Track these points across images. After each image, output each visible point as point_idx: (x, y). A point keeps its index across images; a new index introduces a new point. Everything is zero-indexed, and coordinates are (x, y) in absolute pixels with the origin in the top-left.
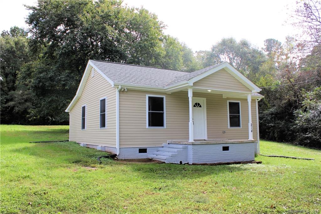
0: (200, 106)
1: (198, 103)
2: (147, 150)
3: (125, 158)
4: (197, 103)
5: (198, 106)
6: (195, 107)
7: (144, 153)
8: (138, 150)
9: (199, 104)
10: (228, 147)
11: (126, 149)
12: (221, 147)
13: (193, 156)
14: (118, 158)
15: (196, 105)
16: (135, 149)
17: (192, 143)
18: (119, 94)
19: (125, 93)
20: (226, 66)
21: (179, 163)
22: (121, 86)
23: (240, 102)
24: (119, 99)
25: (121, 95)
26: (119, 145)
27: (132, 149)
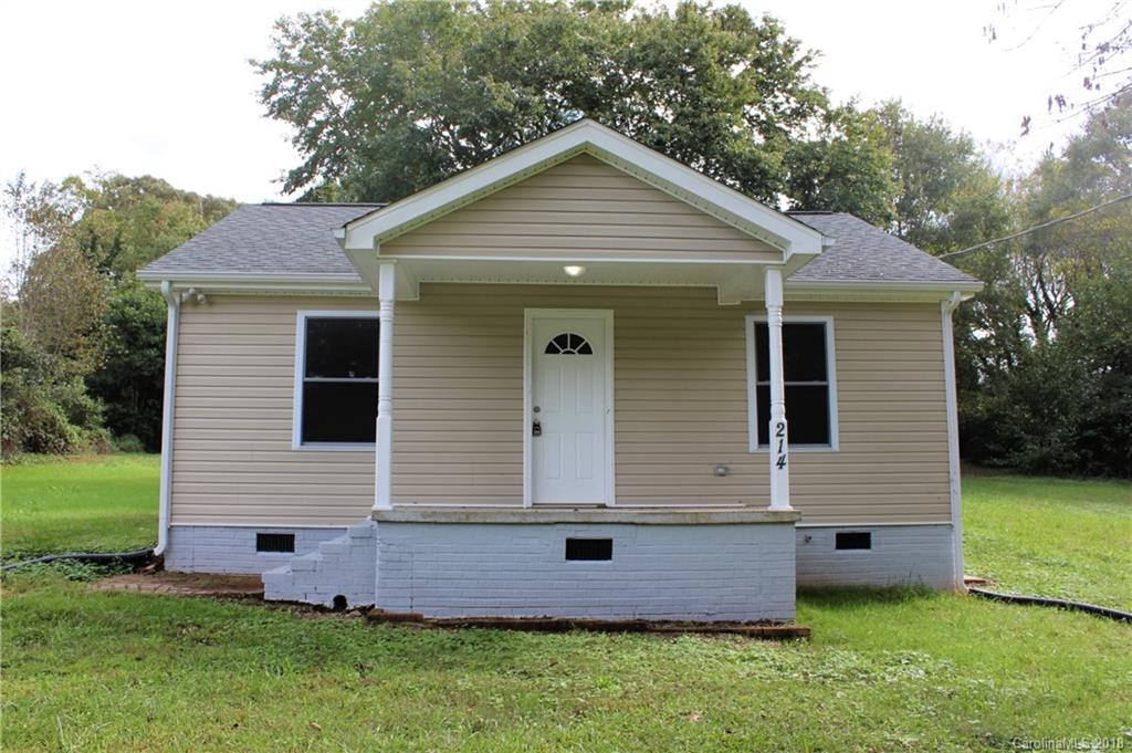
0: (587, 350)
1: (572, 336)
2: (296, 542)
3: (197, 570)
4: (565, 336)
5: (573, 347)
6: (557, 352)
7: (282, 551)
8: (255, 536)
9: (576, 340)
10: (609, 542)
11: (198, 532)
12: (556, 541)
13: (378, 573)
14: (167, 565)
15: (561, 344)
16: (240, 534)
17: (375, 513)
18: (179, 314)
19: (205, 309)
20: (584, 141)
21: (329, 604)
22: (171, 282)
23: (830, 322)
24: (178, 334)
25: (184, 319)
26: (171, 515)
27: (227, 533)
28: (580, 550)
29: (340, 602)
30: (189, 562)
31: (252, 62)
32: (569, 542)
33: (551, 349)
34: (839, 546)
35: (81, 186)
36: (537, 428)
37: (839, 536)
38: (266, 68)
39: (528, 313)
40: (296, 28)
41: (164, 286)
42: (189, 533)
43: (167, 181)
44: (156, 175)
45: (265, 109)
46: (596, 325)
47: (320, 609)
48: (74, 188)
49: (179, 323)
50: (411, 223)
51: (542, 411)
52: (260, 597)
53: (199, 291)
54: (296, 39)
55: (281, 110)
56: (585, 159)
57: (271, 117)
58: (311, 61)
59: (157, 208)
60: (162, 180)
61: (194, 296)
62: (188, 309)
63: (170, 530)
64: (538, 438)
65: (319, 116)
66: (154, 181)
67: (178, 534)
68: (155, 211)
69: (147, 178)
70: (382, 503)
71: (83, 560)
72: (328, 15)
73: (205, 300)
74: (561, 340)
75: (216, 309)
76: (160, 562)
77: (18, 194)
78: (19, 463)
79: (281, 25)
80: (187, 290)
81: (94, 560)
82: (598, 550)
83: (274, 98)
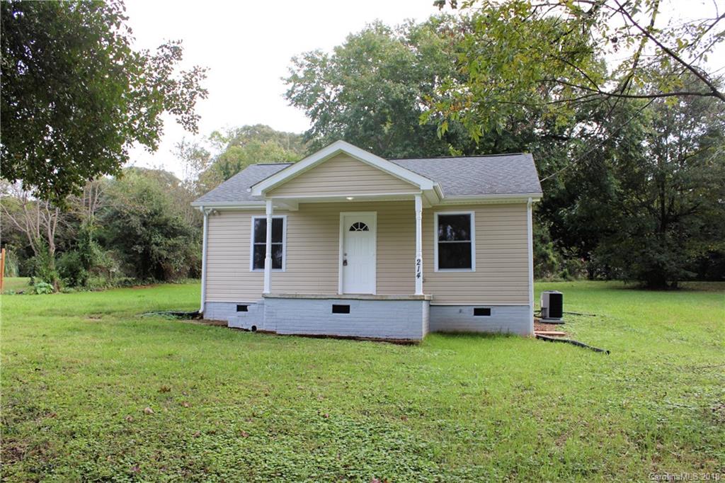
0: (366, 229)
1: (361, 223)
2: (248, 308)
3: (215, 319)
4: (364, 225)
5: (361, 228)
6: (354, 230)
7: (243, 311)
8: (236, 306)
9: (362, 225)
10: (349, 306)
11: (216, 304)
12: (328, 306)
13: (265, 317)
14: (204, 317)
15: (355, 227)
16: (231, 305)
17: (264, 294)
18: (208, 219)
19: (217, 216)
20: (338, 148)
21: (250, 329)
22: (204, 207)
23: (472, 214)
24: (208, 227)
25: (211, 220)
26: (206, 298)
27: (226, 305)
28: (338, 309)
29: (254, 328)
30: (212, 316)
31: (282, 78)
32: (334, 306)
33: (352, 229)
34: (475, 314)
35: (219, 135)
36: (345, 263)
37: (475, 309)
38: (289, 81)
39: (342, 214)
40: (301, 60)
41: (201, 208)
42: (212, 305)
43: (270, 126)
44: (264, 124)
45: (289, 102)
46: (370, 218)
47: (247, 330)
48: (216, 136)
49: (208, 222)
50: (277, 184)
51: (348, 255)
52: (227, 326)
53: (214, 210)
54: (301, 66)
55: (298, 101)
56: (342, 155)
57: (293, 105)
58: (310, 75)
59: (258, 146)
60: (267, 126)
61: (213, 211)
62: (211, 217)
63: (205, 303)
64: (346, 267)
65: (320, 101)
66: (263, 127)
67: (208, 305)
68: (258, 147)
69: (259, 126)
70: (267, 291)
71: (173, 314)
72: (317, 52)
73: (218, 212)
74: (356, 225)
75: (222, 216)
76: (201, 316)
77: (182, 147)
78: (185, 283)
79: (294, 60)
80: (209, 209)
81: (177, 314)
82: (345, 309)
83: (293, 96)
